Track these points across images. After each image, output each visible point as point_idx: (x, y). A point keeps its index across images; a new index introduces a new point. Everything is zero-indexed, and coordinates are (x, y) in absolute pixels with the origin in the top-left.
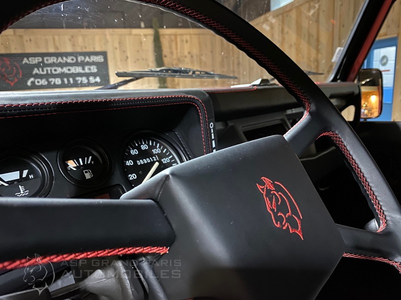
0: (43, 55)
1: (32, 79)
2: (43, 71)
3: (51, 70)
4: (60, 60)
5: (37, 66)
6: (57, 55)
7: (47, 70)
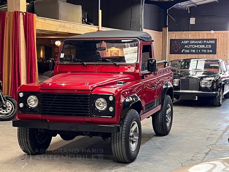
0: (189, 40)
1: (184, 50)
2: (189, 47)
3: (192, 46)
4: (196, 42)
5: (186, 44)
6: (195, 40)
7: (190, 46)
